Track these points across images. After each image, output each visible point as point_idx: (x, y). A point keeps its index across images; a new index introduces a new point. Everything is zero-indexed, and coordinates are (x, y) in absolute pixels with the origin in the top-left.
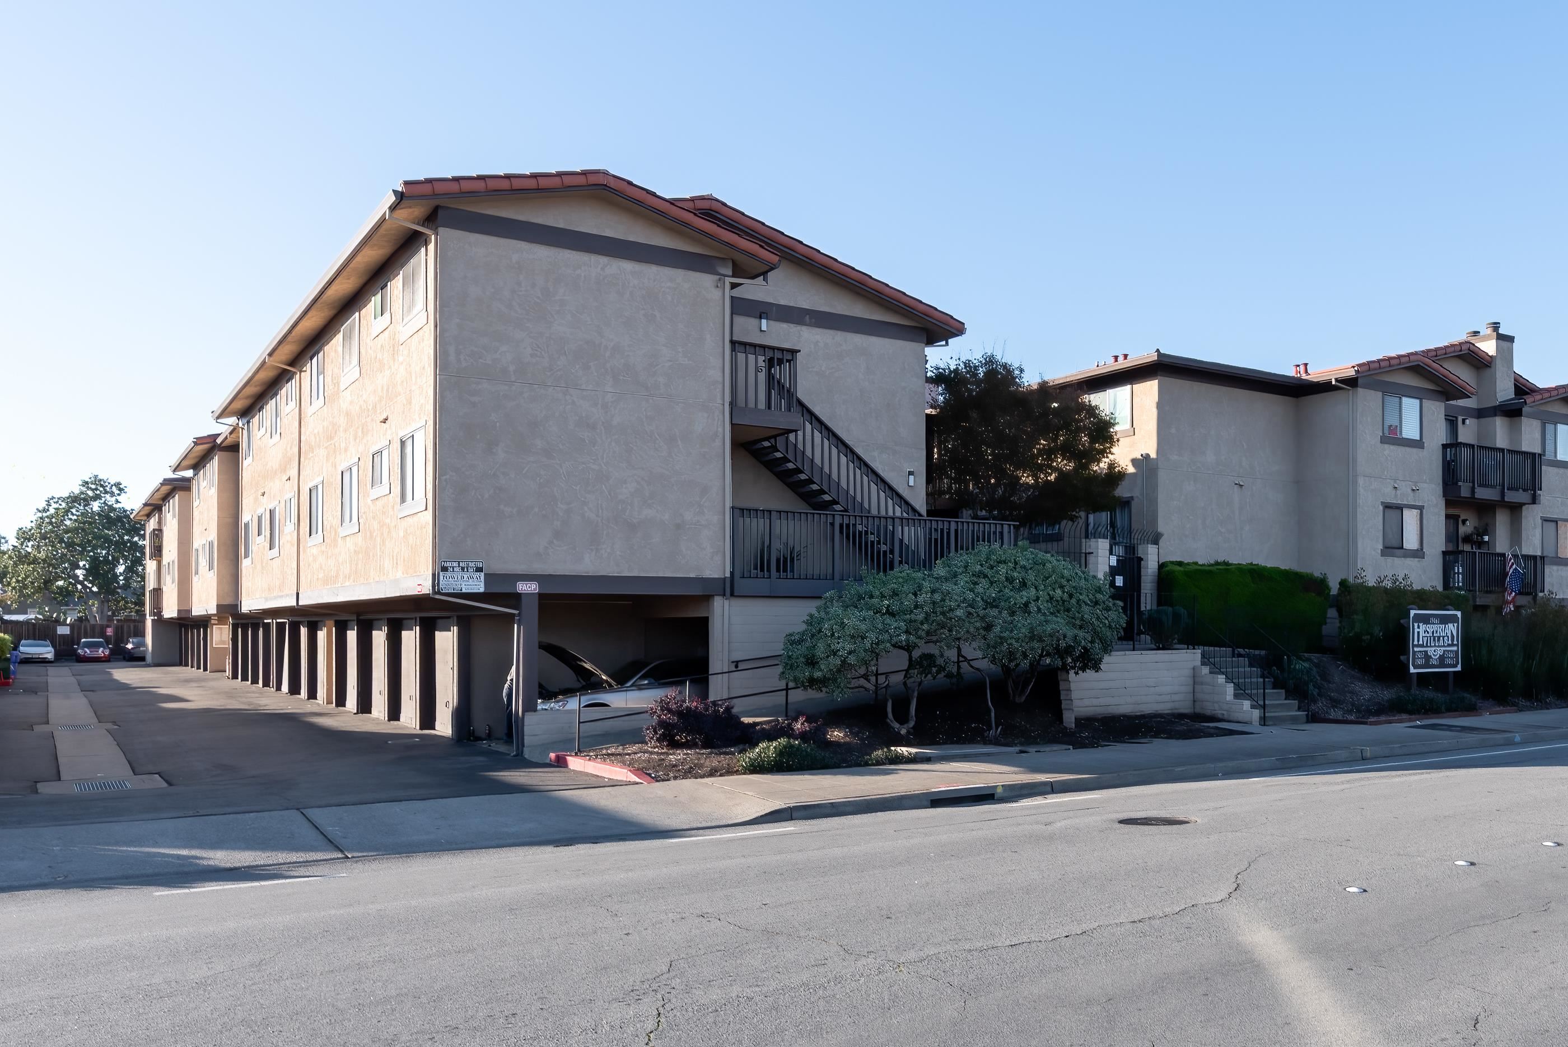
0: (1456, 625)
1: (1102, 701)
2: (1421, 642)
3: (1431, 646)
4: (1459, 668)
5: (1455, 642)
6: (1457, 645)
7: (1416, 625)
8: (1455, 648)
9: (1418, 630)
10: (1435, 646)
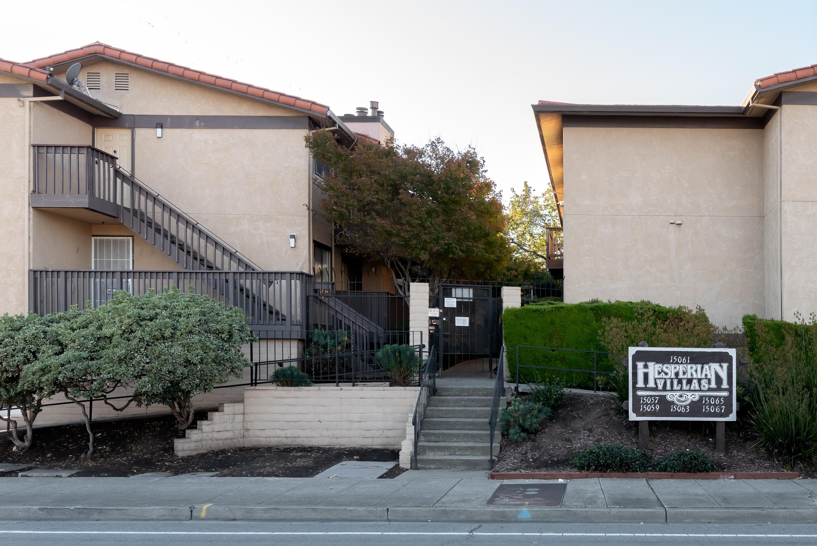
0: (725, 365)
1: (289, 433)
2: (651, 384)
3: (672, 390)
4: (732, 417)
5: (725, 385)
6: (730, 390)
7: (640, 365)
8: (725, 394)
9: (646, 370)
10: (681, 390)
